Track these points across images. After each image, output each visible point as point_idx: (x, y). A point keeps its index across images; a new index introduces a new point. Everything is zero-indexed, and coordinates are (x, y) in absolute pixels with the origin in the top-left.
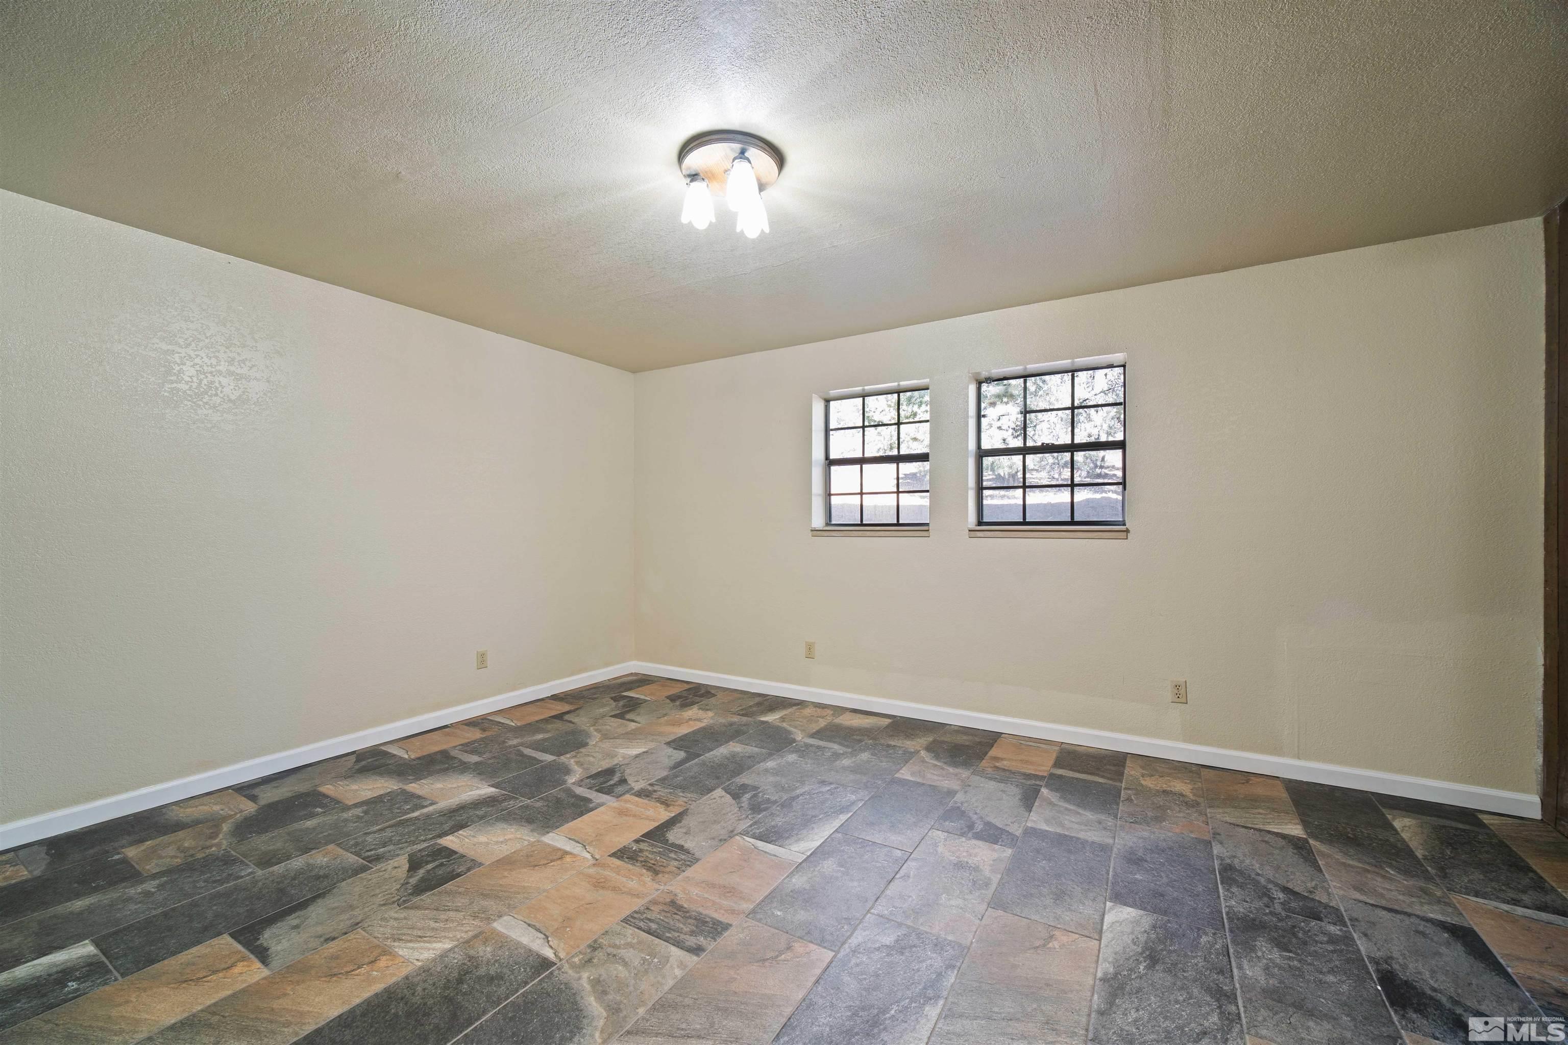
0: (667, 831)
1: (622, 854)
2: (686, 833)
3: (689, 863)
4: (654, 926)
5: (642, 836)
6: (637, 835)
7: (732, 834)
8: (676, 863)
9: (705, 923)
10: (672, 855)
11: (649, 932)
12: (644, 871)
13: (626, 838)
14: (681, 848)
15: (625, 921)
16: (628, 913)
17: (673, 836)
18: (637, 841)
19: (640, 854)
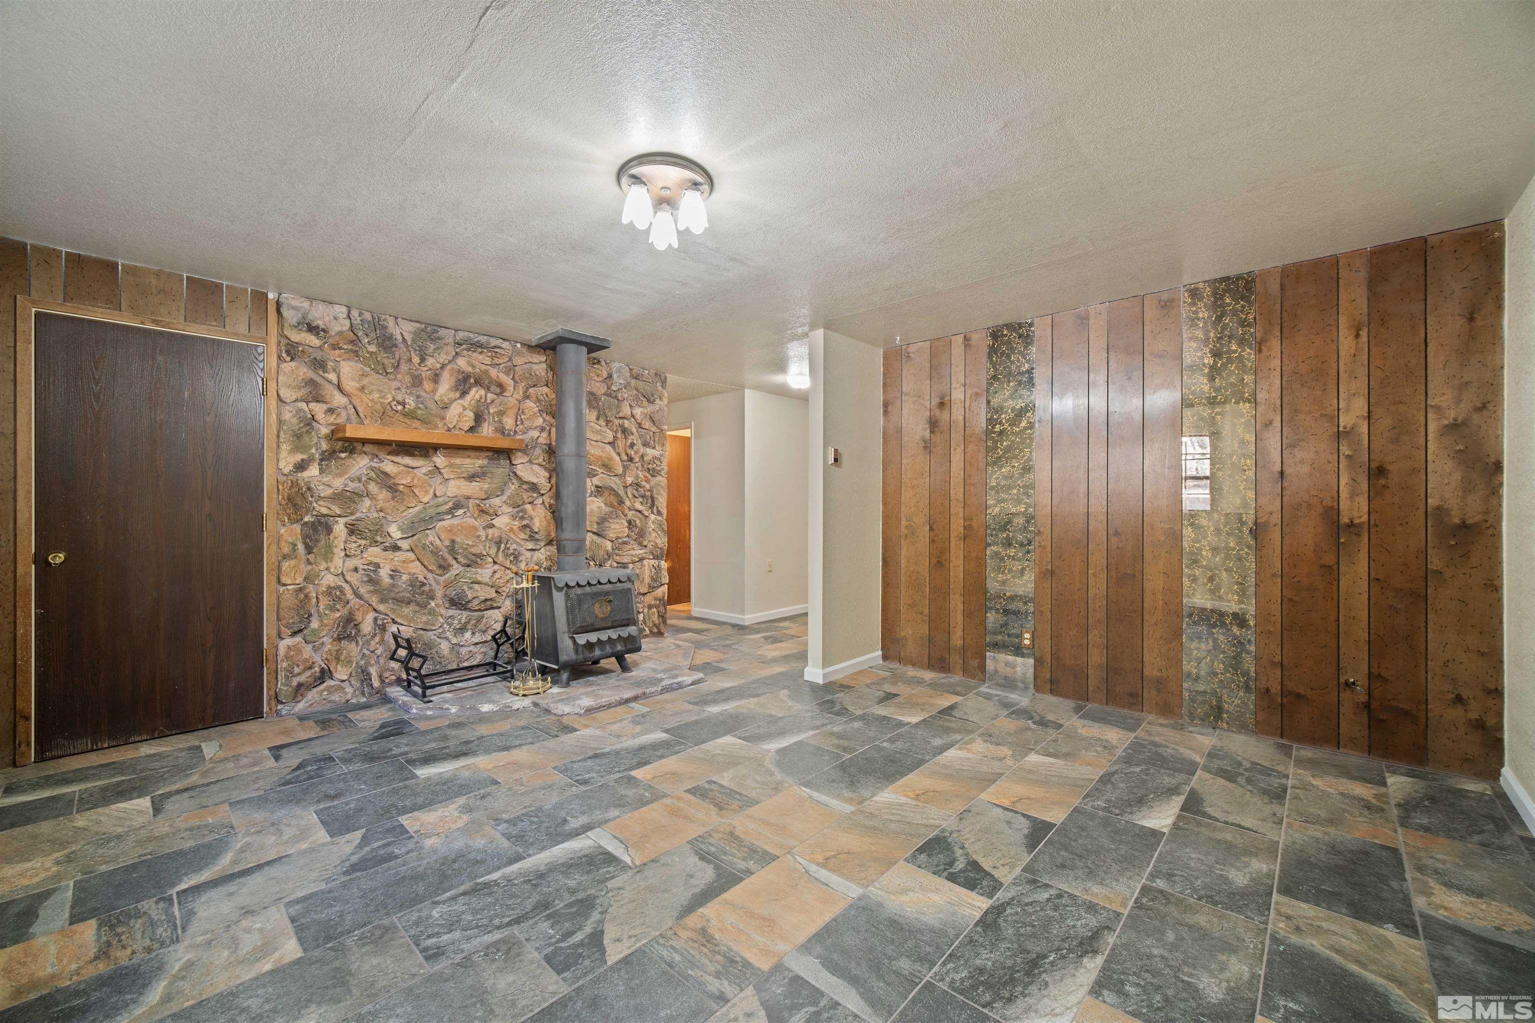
0: (713, 883)
1: (767, 859)
2: (691, 876)
3: (700, 839)
4: (737, 796)
5: (742, 880)
6: (748, 883)
7: (640, 869)
8: (711, 840)
9: (702, 795)
10: (713, 849)
11: (740, 794)
12: (742, 836)
13: (762, 878)
14: (702, 858)
15: (757, 803)
16: (756, 807)
17: (706, 874)
18: (749, 872)
19: (746, 855)
